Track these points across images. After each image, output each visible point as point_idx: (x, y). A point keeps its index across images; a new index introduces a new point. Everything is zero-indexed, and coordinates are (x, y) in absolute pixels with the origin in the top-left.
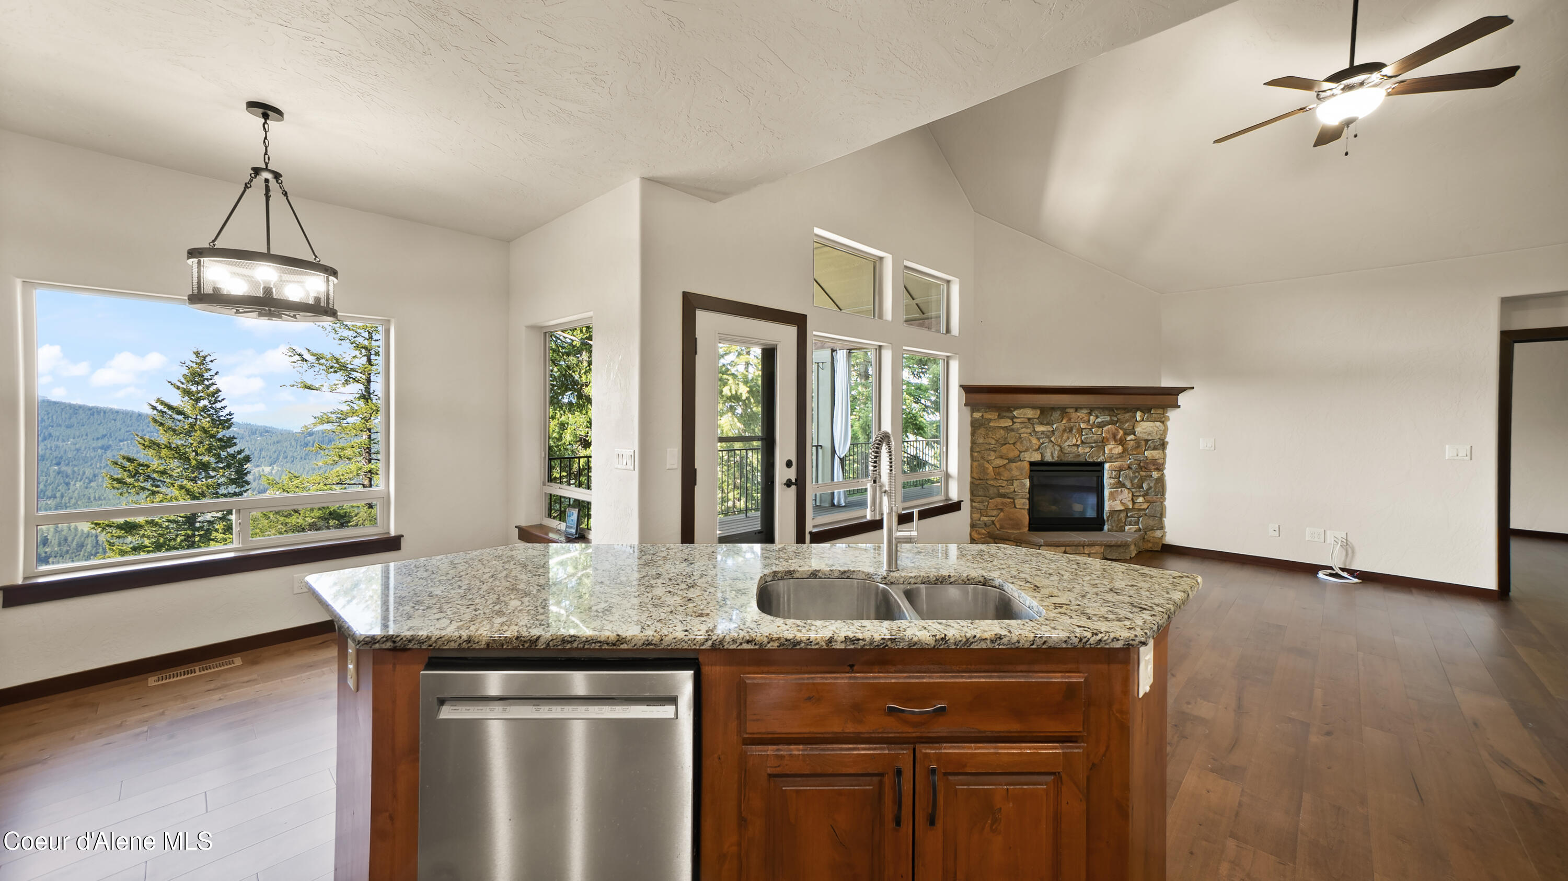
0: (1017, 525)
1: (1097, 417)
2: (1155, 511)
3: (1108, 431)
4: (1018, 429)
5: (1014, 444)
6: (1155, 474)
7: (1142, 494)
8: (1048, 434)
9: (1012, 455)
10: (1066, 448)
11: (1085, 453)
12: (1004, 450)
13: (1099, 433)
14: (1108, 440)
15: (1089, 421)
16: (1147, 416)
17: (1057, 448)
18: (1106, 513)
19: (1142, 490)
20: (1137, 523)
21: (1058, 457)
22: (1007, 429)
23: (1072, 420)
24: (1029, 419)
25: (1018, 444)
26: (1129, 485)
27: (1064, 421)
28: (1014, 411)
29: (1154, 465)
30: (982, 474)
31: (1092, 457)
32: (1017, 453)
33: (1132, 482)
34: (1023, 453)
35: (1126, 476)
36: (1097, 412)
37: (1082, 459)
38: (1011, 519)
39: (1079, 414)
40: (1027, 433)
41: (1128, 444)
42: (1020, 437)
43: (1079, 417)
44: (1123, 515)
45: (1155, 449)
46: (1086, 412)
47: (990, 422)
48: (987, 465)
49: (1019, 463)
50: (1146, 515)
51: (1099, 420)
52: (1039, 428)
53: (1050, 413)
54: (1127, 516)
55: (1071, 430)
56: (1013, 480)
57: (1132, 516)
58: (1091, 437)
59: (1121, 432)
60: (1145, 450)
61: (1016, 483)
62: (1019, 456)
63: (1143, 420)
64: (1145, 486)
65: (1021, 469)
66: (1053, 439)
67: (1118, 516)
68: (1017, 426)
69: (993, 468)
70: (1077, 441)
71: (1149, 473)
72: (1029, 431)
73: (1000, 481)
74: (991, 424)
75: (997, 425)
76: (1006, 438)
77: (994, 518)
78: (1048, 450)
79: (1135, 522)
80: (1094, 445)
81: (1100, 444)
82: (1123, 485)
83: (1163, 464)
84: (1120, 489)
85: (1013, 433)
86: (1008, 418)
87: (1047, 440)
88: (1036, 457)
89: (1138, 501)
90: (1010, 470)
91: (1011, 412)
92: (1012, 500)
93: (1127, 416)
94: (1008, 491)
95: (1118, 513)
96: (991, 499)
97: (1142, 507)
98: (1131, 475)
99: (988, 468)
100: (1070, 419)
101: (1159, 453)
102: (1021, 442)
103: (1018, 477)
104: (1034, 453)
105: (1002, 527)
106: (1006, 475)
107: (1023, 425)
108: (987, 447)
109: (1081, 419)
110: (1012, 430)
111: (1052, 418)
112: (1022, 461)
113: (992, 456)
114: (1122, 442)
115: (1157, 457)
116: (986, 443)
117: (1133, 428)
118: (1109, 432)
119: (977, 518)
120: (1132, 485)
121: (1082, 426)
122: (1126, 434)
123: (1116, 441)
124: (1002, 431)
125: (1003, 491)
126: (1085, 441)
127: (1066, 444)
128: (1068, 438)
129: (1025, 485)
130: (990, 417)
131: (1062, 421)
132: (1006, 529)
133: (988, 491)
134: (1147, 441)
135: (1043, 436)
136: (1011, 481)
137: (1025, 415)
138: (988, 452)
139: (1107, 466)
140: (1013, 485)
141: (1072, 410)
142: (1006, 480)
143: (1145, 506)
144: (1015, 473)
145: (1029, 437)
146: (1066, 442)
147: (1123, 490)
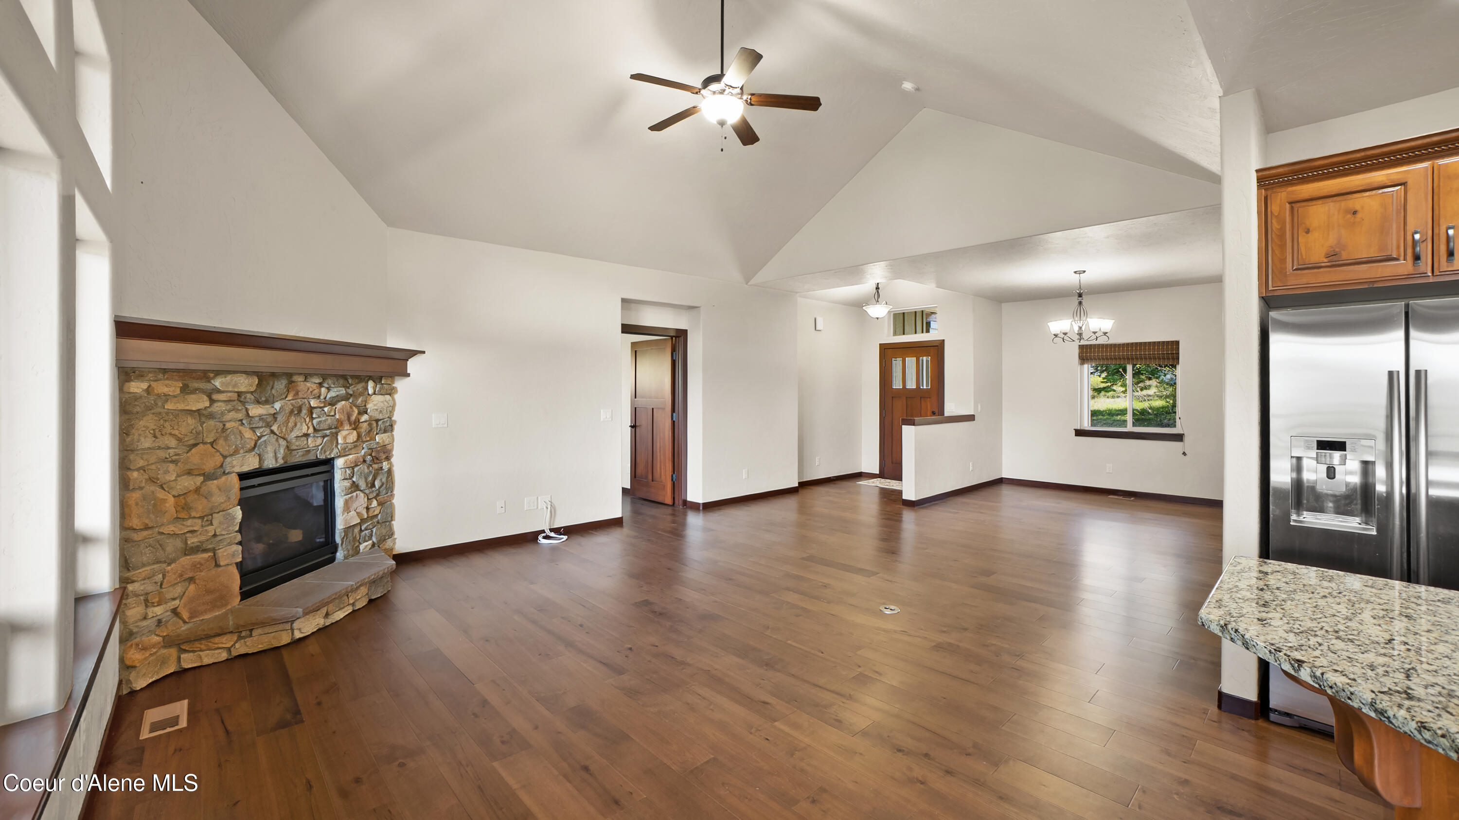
0: (221, 599)
1: (329, 389)
2: (386, 514)
3: (342, 410)
4: (223, 414)
5: (212, 444)
6: (386, 466)
7: (375, 495)
8: (269, 420)
9: (210, 465)
10: (294, 441)
11: (316, 447)
12: (195, 457)
13: (332, 413)
14: (341, 424)
15: (320, 396)
16: (380, 388)
17: (283, 443)
18: (340, 533)
19: (374, 490)
20: (371, 538)
21: (282, 459)
22: (200, 415)
23: (300, 395)
24: (239, 394)
25: (221, 442)
26: (363, 486)
27: (289, 398)
28: (214, 378)
29: (385, 453)
30: (152, 516)
31: (325, 452)
32: (219, 459)
33: (365, 482)
34: (228, 460)
35: (361, 473)
36: (330, 382)
37: (311, 457)
38: (209, 592)
39: (308, 384)
40: (235, 420)
41: (362, 428)
42: (224, 430)
43: (308, 389)
44: (357, 531)
45: (384, 431)
46: (317, 381)
47: (166, 401)
48: (161, 494)
49: (224, 478)
50: (378, 523)
51: (332, 394)
52: (256, 411)
53: (271, 383)
54: (361, 531)
55: (300, 410)
56: (212, 515)
57: (366, 529)
58: (325, 421)
59: (355, 412)
60: (377, 434)
61: (217, 518)
62: (222, 466)
63: (374, 393)
64: (377, 484)
65: (226, 491)
66: (275, 428)
67: (351, 535)
68: (218, 407)
69: (174, 497)
70: (308, 428)
71: (380, 466)
72: (240, 416)
73: (189, 522)
74: (169, 406)
75: (181, 406)
76: (198, 433)
77: (177, 602)
78: (270, 449)
79: (369, 537)
80: (328, 432)
81: (333, 431)
82: (357, 488)
83: (392, 451)
84: (355, 494)
85: (212, 423)
86: (203, 391)
87: (268, 431)
88: (251, 463)
89: (373, 506)
90: (208, 496)
91: (208, 380)
92: (211, 554)
93: (360, 386)
94: (203, 539)
95: (352, 529)
96: (169, 564)
97: (375, 514)
98: (366, 471)
99: (164, 501)
100: (297, 394)
101: (388, 437)
102: (226, 439)
103: (223, 506)
104: (248, 455)
105: (193, 614)
106: (200, 506)
107: (228, 407)
108: (162, 454)
109: (311, 392)
110: (211, 416)
111: (274, 391)
112: (228, 473)
113: (171, 474)
114: (356, 426)
115: (386, 443)
116: (159, 448)
117: (365, 406)
118: (342, 412)
119: (139, 617)
120: (366, 485)
121: (313, 403)
122: (360, 413)
123: (350, 424)
124: (191, 421)
125: (195, 540)
126: (317, 427)
127: (293, 435)
128: (296, 425)
129: (234, 518)
130: (166, 390)
131: (286, 397)
132: (202, 613)
133: (164, 550)
134: (377, 422)
135: (260, 424)
136: (207, 518)
137: (235, 385)
138: (165, 465)
139: (339, 463)
140: (211, 524)
141: (300, 379)
142: (199, 518)
143: (377, 512)
144: (218, 499)
145: (238, 428)
146: (291, 431)
147: (358, 494)
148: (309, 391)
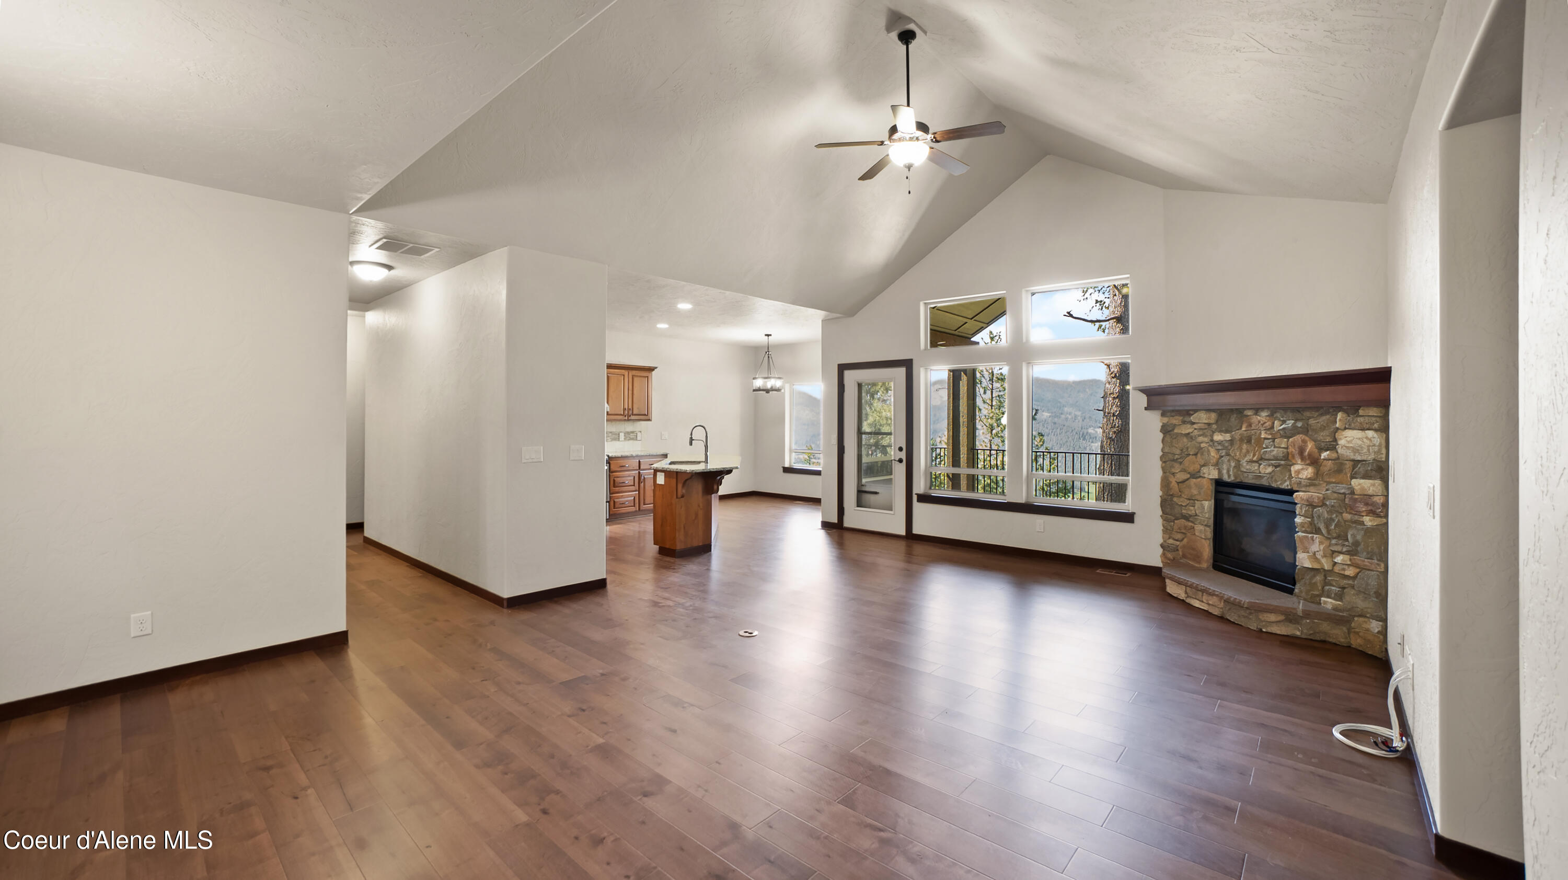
0: (1197, 557)
1: (1284, 422)
2: (1367, 584)
3: (1293, 443)
4: (1198, 437)
5: (1196, 455)
6: (1368, 521)
7: (1345, 550)
8: (1227, 445)
9: (1191, 469)
10: (1245, 464)
11: (1266, 474)
12: (1187, 462)
13: (1283, 446)
14: (1293, 457)
15: (1272, 427)
16: (1351, 421)
17: (1235, 465)
18: (1297, 569)
19: (1346, 543)
20: (1339, 597)
21: (1236, 477)
22: (1189, 437)
23: (1253, 426)
24: (1208, 425)
25: (1199, 455)
26: (1324, 531)
27: (1244, 428)
28: (1193, 414)
29: (1367, 504)
30: (1167, 489)
31: (1276, 481)
32: (1197, 466)
33: (1327, 527)
34: (1203, 468)
35: (1319, 516)
36: (1282, 415)
38: (1193, 549)
39: (1259, 418)
40: (1206, 442)
41: (1325, 466)
43: (1259, 422)
44: (1319, 578)
45: (1366, 476)
46: (1266, 414)
47: (1174, 428)
48: (1172, 479)
49: (1199, 480)
50: (1353, 587)
51: (1283, 426)
52: (1218, 437)
53: (1228, 417)
54: (1326, 583)
55: (1249, 440)
57: (1330, 584)
58: (1271, 451)
59: (1310, 446)
60: (1352, 477)
61: (1197, 504)
62: (1199, 472)
63: (1346, 427)
64: (1350, 538)
65: (1199, 487)
66: (1230, 451)
67: (1311, 578)
68: (1196, 433)
69: (1178, 483)
70: (1254, 455)
71: (1356, 517)
73: (1182, 500)
74: (1176, 431)
75: (1179, 431)
76: (1188, 448)
77: (1178, 543)
78: (1224, 466)
79: (1336, 594)
80: (1277, 463)
81: (1282, 462)
82: (1318, 531)
83: (1386, 505)
84: (1310, 535)
85: (1193, 442)
86: (1188, 423)
87: (1224, 453)
88: (1214, 475)
89: (1338, 560)
90: (1189, 487)
91: (1191, 416)
92: (1193, 525)
93: (1324, 419)
94: (1190, 513)
96: (1176, 519)
97: (1347, 573)
98: (1326, 515)
99: (1171, 482)
100: (1250, 425)
101: (1373, 485)
102: (1202, 454)
103: (1198, 497)
105: (1184, 556)
107: (1201, 433)
109: (1263, 425)
111: (1230, 423)
112: (1203, 477)
113: (1177, 469)
114: (1314, 462)
115: (1370, 492)
116: (1171, 453)
117: (1335, 440)
118: (1294, 445)
119: (1166, 539)
120: (1329, 531)
121: (1263, 434)
122: (1321, 450)
123: (1303, 459)
124: (1185, 440)
125: (1185, 512)
126: (1263, 456)
127: (1246, 459)
128: (1248, 452)
129: (1204, 508)
130: (1174, 422)
131: (1241, 428)
133: (1175, 510)
134: (1356, 463)
135: (1220, 447)
136: (1192, 499)
137: (1204, 419)
138: (1173, 463)
139: (1298, 496)
140: (1194, 506)
141: (1249, 413)
142: (1187, 499)
143: (1350, 572)
144: (1195, 492)
145: (1208, 448)
146: (1245, 456)
147: (1314, 538)
148: (1260, 424)
